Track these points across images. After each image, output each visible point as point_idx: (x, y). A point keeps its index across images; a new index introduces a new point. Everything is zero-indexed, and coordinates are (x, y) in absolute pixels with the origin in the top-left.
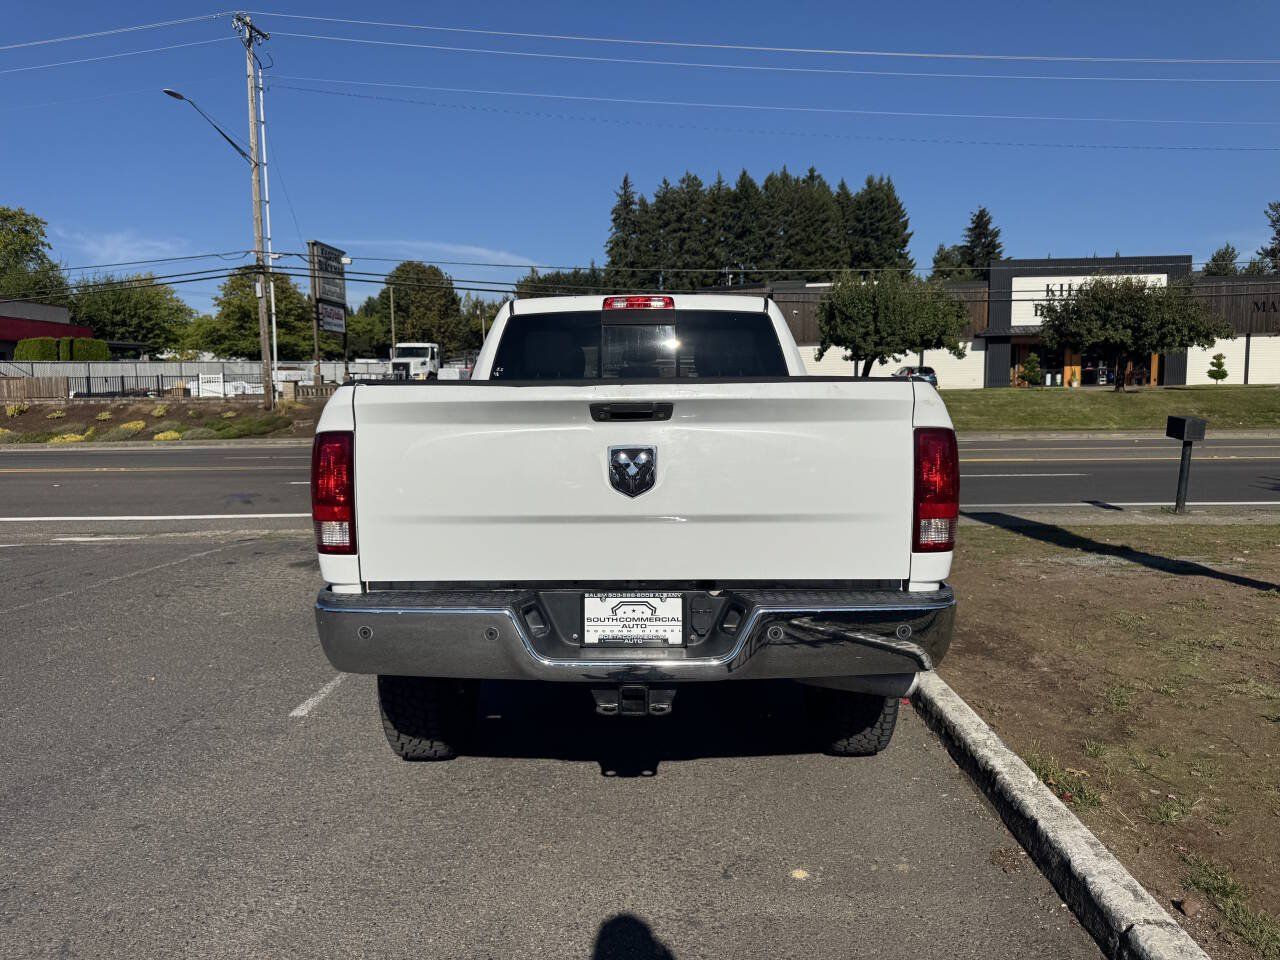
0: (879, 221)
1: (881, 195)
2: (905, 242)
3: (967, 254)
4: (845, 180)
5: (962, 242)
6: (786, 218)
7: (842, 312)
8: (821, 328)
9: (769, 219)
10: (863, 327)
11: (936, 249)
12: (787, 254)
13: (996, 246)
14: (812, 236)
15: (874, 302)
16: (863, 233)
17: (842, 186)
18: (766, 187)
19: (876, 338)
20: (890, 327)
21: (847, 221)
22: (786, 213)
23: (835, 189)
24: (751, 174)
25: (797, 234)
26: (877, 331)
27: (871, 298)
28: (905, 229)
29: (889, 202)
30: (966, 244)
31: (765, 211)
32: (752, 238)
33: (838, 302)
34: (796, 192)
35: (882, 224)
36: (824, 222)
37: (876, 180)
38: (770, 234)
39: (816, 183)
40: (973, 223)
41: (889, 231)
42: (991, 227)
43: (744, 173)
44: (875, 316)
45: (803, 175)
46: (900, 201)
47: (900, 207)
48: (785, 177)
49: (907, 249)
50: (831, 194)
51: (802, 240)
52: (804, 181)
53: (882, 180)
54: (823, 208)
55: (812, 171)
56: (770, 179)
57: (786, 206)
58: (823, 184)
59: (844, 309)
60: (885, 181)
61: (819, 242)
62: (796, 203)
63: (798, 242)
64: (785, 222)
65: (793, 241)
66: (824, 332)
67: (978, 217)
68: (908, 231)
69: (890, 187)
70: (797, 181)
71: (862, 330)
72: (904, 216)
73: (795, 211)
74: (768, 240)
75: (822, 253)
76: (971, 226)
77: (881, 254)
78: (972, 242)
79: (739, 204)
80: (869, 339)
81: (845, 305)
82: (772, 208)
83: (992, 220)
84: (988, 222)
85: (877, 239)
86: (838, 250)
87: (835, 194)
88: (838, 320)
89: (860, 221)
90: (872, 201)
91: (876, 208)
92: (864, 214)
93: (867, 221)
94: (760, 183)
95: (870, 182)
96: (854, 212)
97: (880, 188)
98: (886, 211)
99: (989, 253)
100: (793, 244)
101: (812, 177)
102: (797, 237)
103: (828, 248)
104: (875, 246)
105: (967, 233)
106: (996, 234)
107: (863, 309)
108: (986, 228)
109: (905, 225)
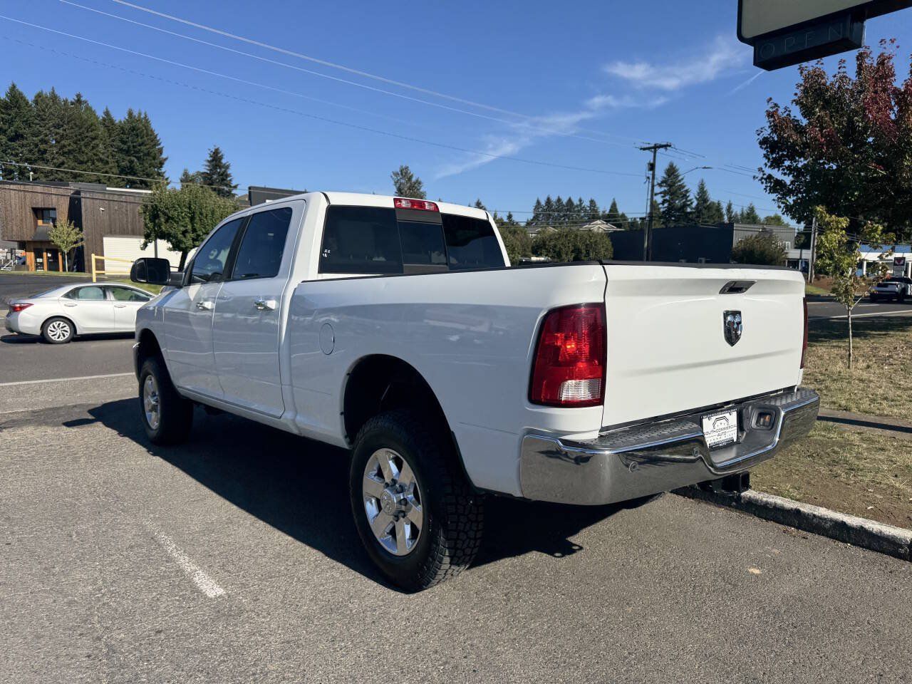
0: (140, 145)
1: (141, 126)
2: (161, 164)
3: (208, 179)
4: (109, 109)
5: (204, 169)
6: (58, 131)
7: (165, 214)
8: (146, 225)
9: (41, 129)
10: (183, 226)
11: (182, 172)
12: (61, 160)
13: (227, 176)
14: (83, 149)
15: (190, 208)
16: (127, 152)
17: (107, 113)
18: (36, 102)
19: (193, 235)
20: (205, 228)
21: (113, 141)
22: (57, 126)
23: (100, 114)
24: (20, 88)
25: (69, 145)
26: (194, 230)
27: (188, 206)
28: (161, 154)
29: (147, 133)
30: (206, 171)
31: (36, 121)
32: (25, 142)
33: (161, 206)
34: (66, 110)
35: (143, 148)
36: (93, 139)
37: (136, 114)
38: (44, 142)
39: (83, 106)
40: (211, 156)
41: (148, 154)
42: (224, 161)
43: (14, 86)
44: (192, 219)
45: (72, 98)
46: (156, 133)
47: (156, 137)
48: (54, 97)
49: (163, 170)
50: (97, 118)
51: (74, 151)
52: (72, 103)
53: (140, 114)
54: (91, 128)
55: (79, 96)
56: (39, 95)
57: (57, 121)
58: (88, 109)
59: (167, 211)
60: (142, 116)
61: (90, 154)
62: (66, 120)
63: (70, 152)
64: (57, 134)
65: (66, 150)
66: (148, 228)
67: (214, 153)
68: (164, 156)
69: (147, 121)
70: (66, 101)
71: (182, 229)
72: (160, 144)
73: (65, 126)
74: (42, 147)
75: (93, 163)
76: (210, 159)
77: (143, 171)
78: (211, 170)
79: (9, 112)
80: (187, 235)
81: (167, 208)
82: (43, 120)
83: (224, 157)
84: (221, 158)
85: (138, 158)
86: (107, 163)
87: (101, 118)
88: (163, 220)
89: (124, 143)
90: (133, 129)
91: (137, 135)
92: (128, 138)
93: (130, 144)
94: (30, 97)
95: (130, 114)
96: (118, 135)
97: (139, 120)
98: (145, 138)
99: (223, 180)
100: (66, 153)
101: (79, 101)
102: (70, 148)
103: (97, 160)
104: (138, 164)
105: (207, 164)
106: (227, 167)
107: (182, 213)
108: (220, 162)
109: (161, 151)
